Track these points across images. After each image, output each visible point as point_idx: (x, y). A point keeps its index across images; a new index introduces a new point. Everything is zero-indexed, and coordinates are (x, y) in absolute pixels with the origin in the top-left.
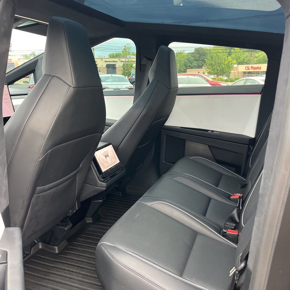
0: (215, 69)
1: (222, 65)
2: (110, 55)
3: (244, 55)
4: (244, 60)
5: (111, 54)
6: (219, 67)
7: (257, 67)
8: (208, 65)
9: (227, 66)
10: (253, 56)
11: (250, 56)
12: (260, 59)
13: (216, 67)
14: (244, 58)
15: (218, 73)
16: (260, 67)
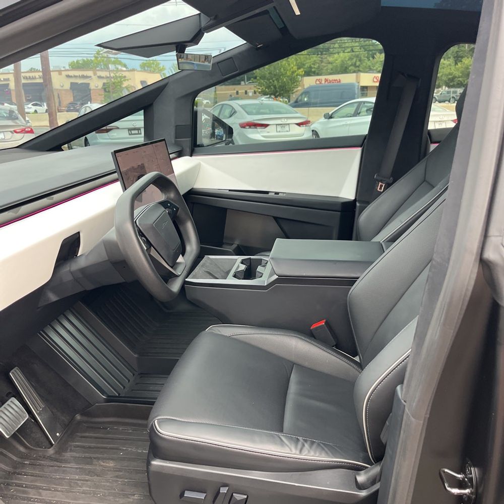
0: (270, 84)
1: (281, 77)
2: (71, 63)
3: (310, 59)
4: (311, 67)
5: (74, 62)
6: (278, 82)
7: (333, 79)
8: (258, 78)
9: (291, 80)
10: (325, 60)
11: (320, 61)
12: (337, 66)
13: (272, 82)
14: (310, 65)
15: (277, 92)
16: (340, 80)
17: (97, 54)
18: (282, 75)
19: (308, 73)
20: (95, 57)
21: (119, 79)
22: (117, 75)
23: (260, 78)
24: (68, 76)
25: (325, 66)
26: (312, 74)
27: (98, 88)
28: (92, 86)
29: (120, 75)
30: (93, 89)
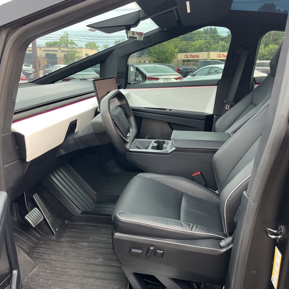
17: (61, 38)
18: (166, 52)
19: (181, 51)
20: (60, 39)
21: (73, 52)
22: (73, 50)
23: (153, 53)
24: (44, 50)
25: (190, 48)
26: (183, 52)
27: (61, 57)
28: (58, 56)
29: (75, 50)
30: (59, 58)
